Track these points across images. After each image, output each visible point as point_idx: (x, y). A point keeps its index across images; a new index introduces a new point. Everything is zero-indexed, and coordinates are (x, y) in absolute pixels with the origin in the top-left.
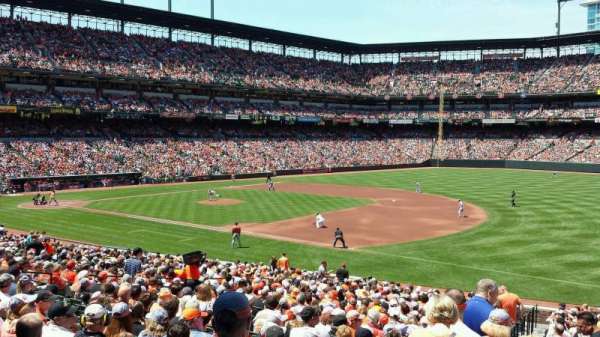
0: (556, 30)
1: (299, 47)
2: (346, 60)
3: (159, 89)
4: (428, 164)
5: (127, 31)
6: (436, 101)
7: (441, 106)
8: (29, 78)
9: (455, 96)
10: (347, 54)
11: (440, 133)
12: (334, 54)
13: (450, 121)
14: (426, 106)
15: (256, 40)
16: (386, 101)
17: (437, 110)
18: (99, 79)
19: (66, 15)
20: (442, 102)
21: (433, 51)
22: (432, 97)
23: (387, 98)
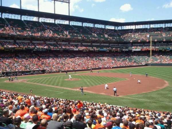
1: (100, 24)
2: (116, 28)
3: (51, 40)
4: (146, 65)
5: (40, 21)
6: (149, 42)
7: (151, 44)
9: (156, 40)
10: (116, 26)
12: (112, 26)
13: (154, 50)
14: (145, 44)
15: (84, 22)
16: (131, 43)
17: (149, 45)
18: (31, 37)
19: (20, 16)
20: (151, 43)
21: (147, 24)
22: (147, 41)
23: (131, 41)
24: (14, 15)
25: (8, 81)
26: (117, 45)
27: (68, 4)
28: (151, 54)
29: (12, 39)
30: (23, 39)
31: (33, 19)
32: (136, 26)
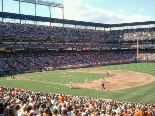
1: (91, 26)
2: (106, 30)
6: (136, 41)
10: (106, 28)
12: (102, 28)
13: (141, 48)
14: (133, 43)
15: (77, 25)
16: (119, 42)
17: (136, 44)
18: (30, 39)
19: (19, 20)
20: (138, 42)
21: (134, 25)
22: (134, 40)
24: (14, 19)
26: (107, 44)
27: (62, 9)
28: (138, 52)
29: (13, 41)
31: (31, 23)
32: (124, 27)
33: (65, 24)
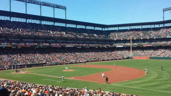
0: (163, 19)
1: (90, 26)
2: (103, 30)
3: (51, 39)
4: (128, 58)
5: (42, 23)
6: (130, 40)
7: (131, 42)
8: (15, 37)
9: (135, 39)
10: (103, 28)
11: (131, 49)
12: (100, 28)
14: (127, 42)
16: (115, 41)
17: (130, 43)
18: (34, 37)
19: (25, 19)
21: (128, 26)
22: (128, 39)
23: (115, 40)
25: (15, 72)
27: (65, 10)
29: (19, 38)
30: (27, 38)
32: (119, 27)
33: (68, 24)
